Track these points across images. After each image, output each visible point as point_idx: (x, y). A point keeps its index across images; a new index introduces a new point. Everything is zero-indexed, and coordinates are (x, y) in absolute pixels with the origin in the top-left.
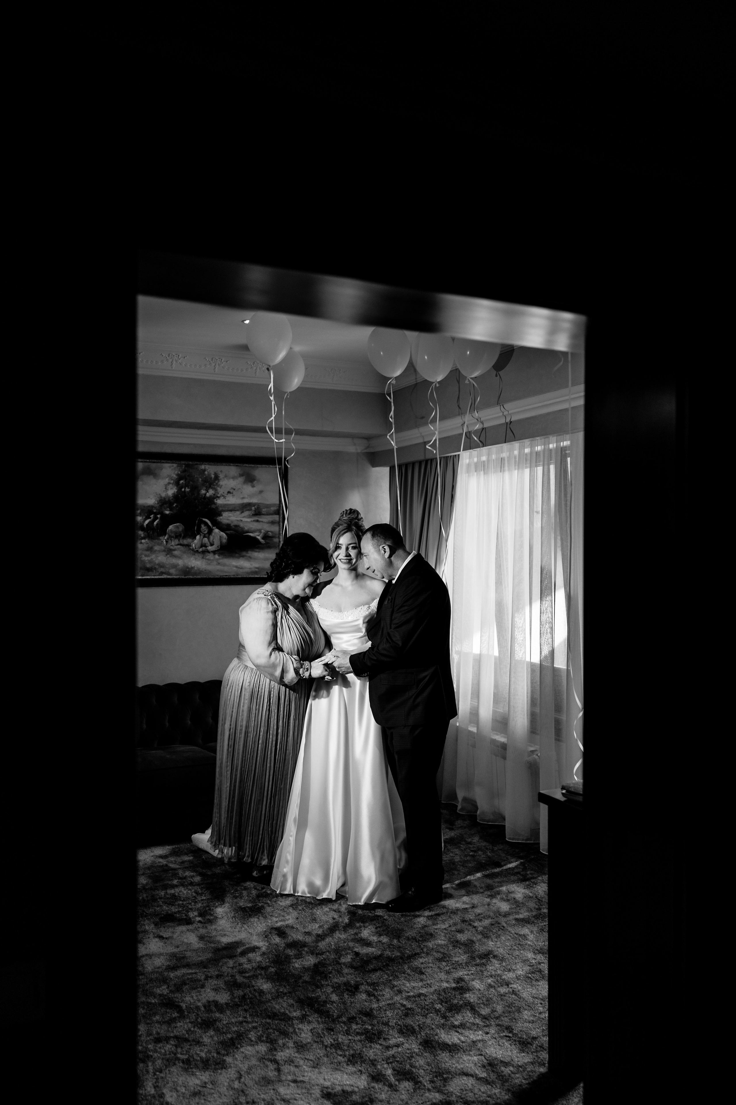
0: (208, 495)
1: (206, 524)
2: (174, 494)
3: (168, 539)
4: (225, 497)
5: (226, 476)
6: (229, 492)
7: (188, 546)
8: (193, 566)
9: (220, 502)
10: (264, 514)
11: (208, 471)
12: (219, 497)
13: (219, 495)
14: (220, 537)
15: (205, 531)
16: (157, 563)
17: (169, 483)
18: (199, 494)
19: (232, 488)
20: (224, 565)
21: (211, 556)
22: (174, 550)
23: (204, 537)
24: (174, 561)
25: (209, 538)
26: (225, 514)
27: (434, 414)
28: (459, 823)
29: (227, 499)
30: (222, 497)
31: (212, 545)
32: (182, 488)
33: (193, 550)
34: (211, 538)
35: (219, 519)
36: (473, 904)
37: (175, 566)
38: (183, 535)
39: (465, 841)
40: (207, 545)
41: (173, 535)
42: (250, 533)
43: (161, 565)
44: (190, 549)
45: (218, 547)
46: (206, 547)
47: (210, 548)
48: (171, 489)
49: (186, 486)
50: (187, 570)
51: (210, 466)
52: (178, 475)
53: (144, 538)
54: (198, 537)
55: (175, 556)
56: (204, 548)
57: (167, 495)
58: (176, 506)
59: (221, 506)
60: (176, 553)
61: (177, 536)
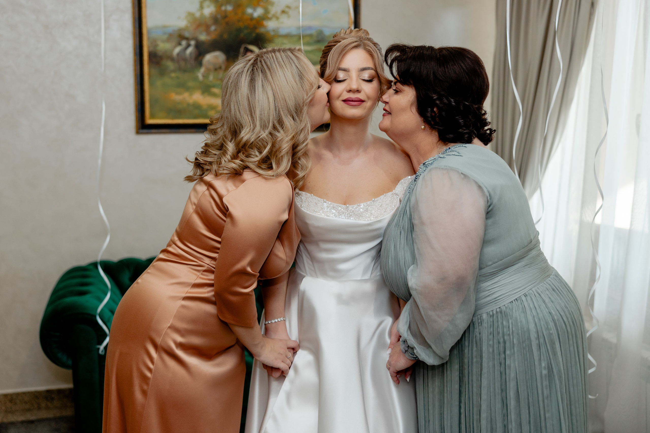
0: (256, 15)
2: (211, 14)
3: (204, 72)
4: (277, 18)
6: (283, 12)
9: (271, 25)
12: (270, 19)
13: (270, 16)
16: (191, 103)
18: (244, 13)
19: (288, 7)
22: (214, 86)
24: (212, 101)
26: (278, 41)
29: (281, 20)
30: (275, 18)
32: (221, 5)
38: (223, 67)
41: (211, 67)
43: (197, 106)
48: (208, 7)
53: (174, 71)
57: (202, 14)
58: (215, 30)
59: (274, 31)
60: (215, 90)
61: (217, 69)
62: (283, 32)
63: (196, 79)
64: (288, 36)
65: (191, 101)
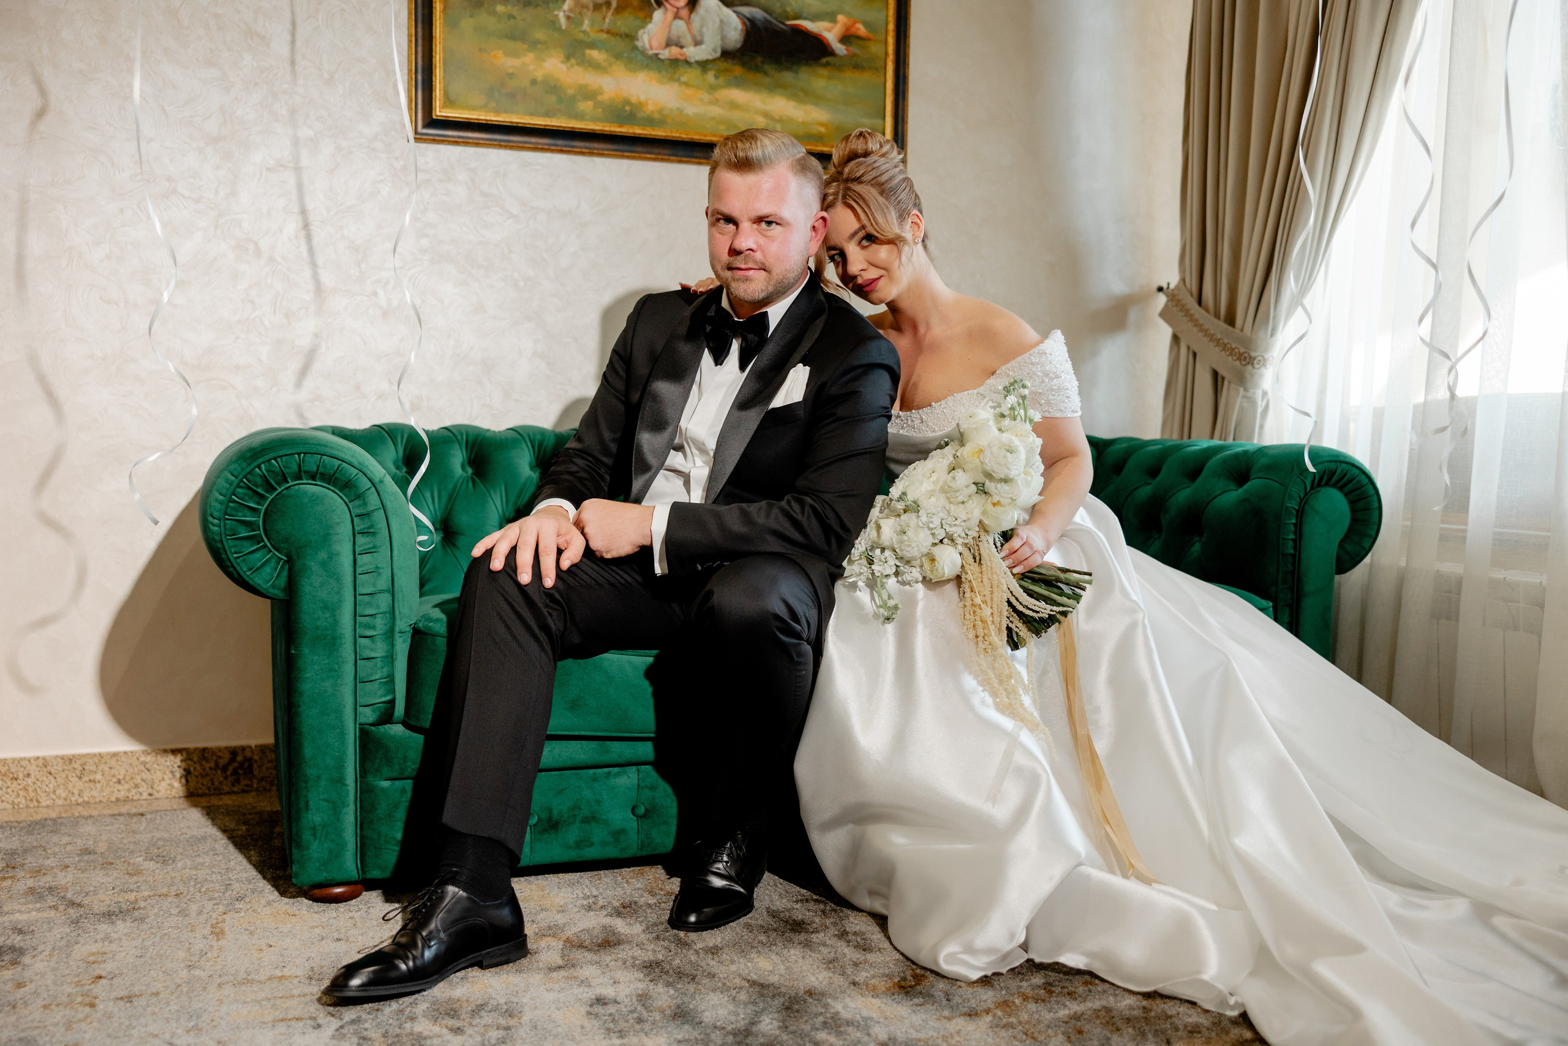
3: (571, 10)
7: (630, 37)
8: (643, 98)
14: (721, 21)
15: (678, 1)
16: (539, 79)
20: (733, 105)
21: (693, 76)
22: (592, 45)
23: (677, 16)
24: (589, 79)
25: (688, 22)
31: (697, 43)
33: (643, 53)
34: (696, 18)
37: (588, 94)
40: (683, 42)
42: (805, 19)
43: (553, 88)
44: (635, 48)
45: (714, 50)
46: (680, 45)
47: (695, 53)
50: (626, 111)
54: (658, 15)
55: (596, 66)
56: (674, 51)
60: (595, 54)
61: (599, 5)
63: (553, 24)
65: (539, 75)
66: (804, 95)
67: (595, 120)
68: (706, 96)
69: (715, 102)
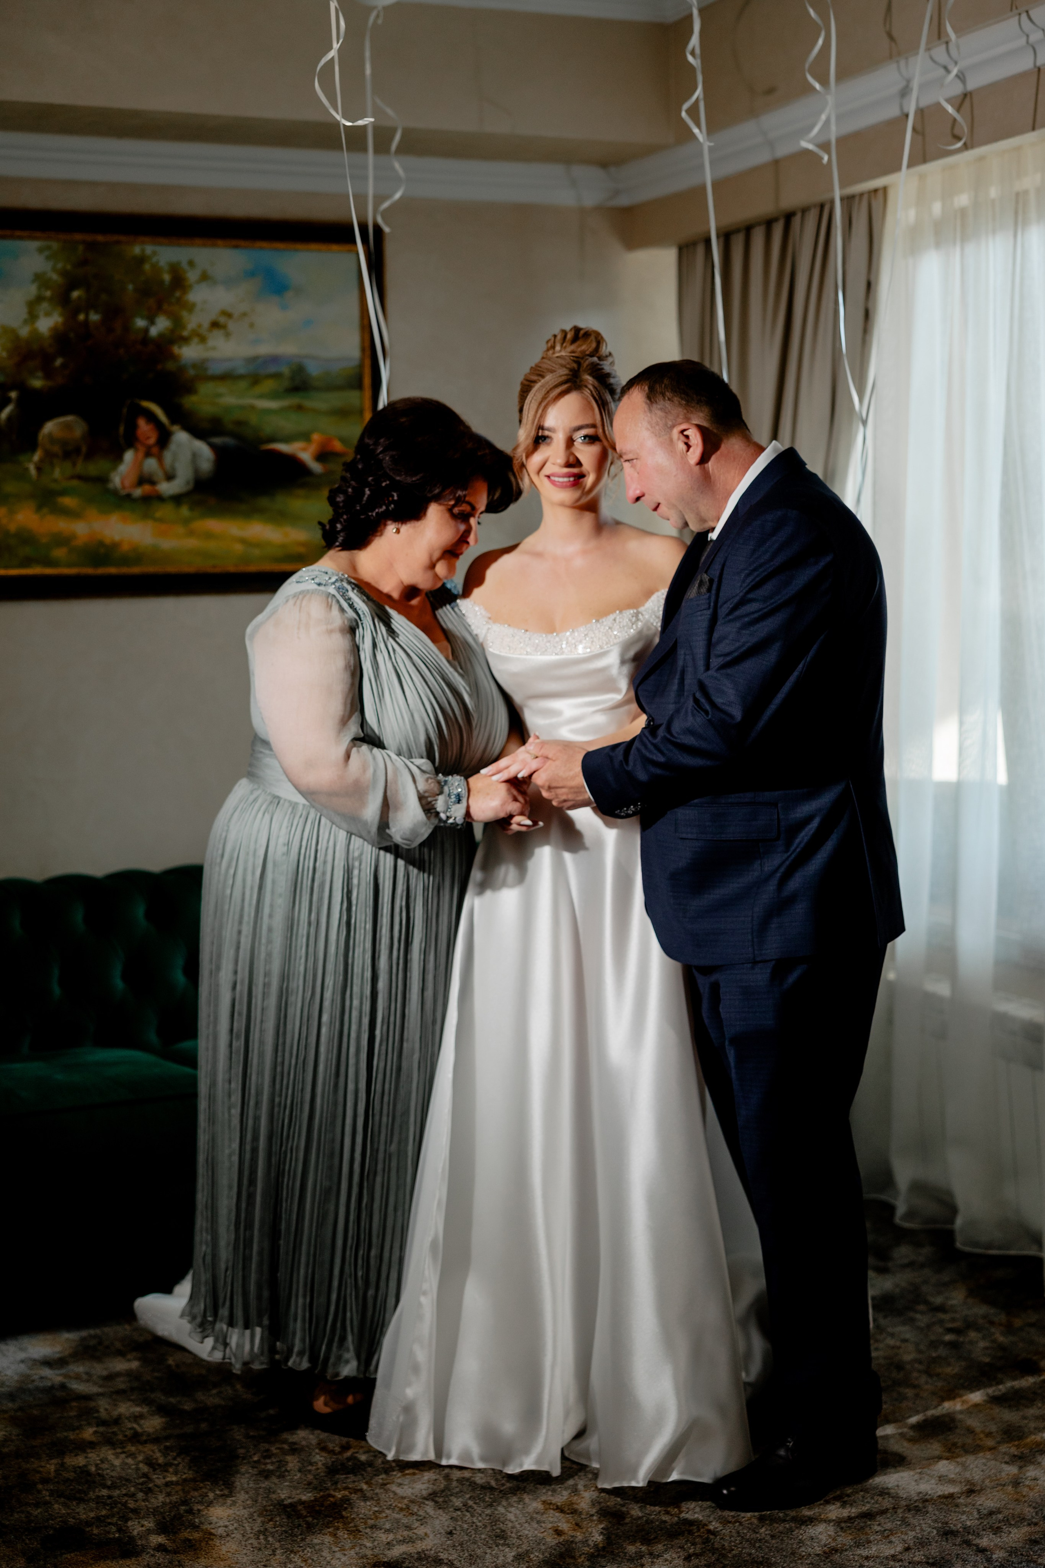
0: (154, 331)
1: (151, 417)
2: (54, 329)
3: (41, 460)
4: (203, 339)
5: (205, 277)
6: (215, 325)
7: (102, 480)
8: (117, 538)
9: (189, 353)
10: (317, 389)
11: (154, 260)
12: (185, 340)
13: (185, 333)
14: (193, 454)
15: (148, 438)
16: (12, 530)
17: (39, 299)
18: (127, 327)
19: (224, 313)
20: (209, 536)
21: (165, 511)
22: (64, 493)
23: (148, 454)
24: (62, 525)
25: (160, 459)
26: (205, 389)
27: (820, 42)
28: (903, 1252)
29: (211, 343)
30: (196, 340)
31: (170, 477)
32: (78, 312)
33: (115, 493)
34: (168, 456)
35: (190, 401)
36: (968, 1482)
37: (62, 540)
38: (84, 449)
39: (926, 1302)
40: (155, 478)
41: (56, 449)
42: (280, 441)
43: (26, 538)
44: (107, 491)
45: (187, 484)
46: (152, 482)
47: (166, 488)
48: (48, 314)
49: (90, 305)
50: (101, 553)
51: (158, 249)
52: (64, 273)
54: (129, 456)
55: (66, 512)
56: (147, 488)
57: (35, 333)
58: (63, 366)
59: (194, 366)
60: (68, 501)
61: (69, 452)
62: (216, 369)
63: (23, 476)
64: (226, 377)
65: (13, 528)
66: (281, 517)
67: (69, 565)
68: (180, 530)
69: (191, 533)
